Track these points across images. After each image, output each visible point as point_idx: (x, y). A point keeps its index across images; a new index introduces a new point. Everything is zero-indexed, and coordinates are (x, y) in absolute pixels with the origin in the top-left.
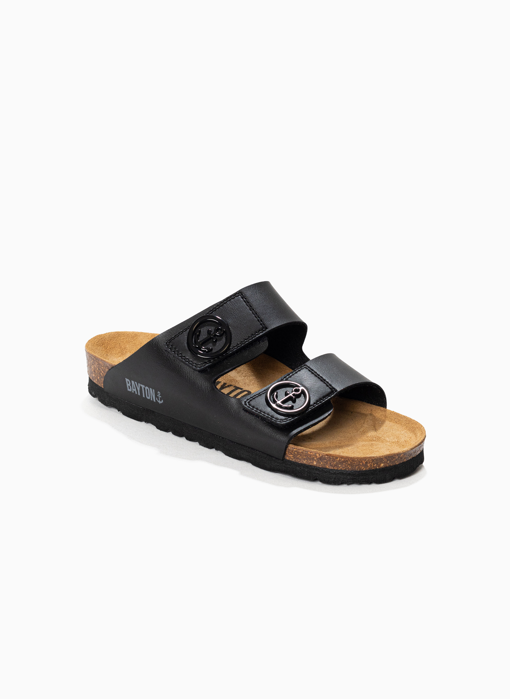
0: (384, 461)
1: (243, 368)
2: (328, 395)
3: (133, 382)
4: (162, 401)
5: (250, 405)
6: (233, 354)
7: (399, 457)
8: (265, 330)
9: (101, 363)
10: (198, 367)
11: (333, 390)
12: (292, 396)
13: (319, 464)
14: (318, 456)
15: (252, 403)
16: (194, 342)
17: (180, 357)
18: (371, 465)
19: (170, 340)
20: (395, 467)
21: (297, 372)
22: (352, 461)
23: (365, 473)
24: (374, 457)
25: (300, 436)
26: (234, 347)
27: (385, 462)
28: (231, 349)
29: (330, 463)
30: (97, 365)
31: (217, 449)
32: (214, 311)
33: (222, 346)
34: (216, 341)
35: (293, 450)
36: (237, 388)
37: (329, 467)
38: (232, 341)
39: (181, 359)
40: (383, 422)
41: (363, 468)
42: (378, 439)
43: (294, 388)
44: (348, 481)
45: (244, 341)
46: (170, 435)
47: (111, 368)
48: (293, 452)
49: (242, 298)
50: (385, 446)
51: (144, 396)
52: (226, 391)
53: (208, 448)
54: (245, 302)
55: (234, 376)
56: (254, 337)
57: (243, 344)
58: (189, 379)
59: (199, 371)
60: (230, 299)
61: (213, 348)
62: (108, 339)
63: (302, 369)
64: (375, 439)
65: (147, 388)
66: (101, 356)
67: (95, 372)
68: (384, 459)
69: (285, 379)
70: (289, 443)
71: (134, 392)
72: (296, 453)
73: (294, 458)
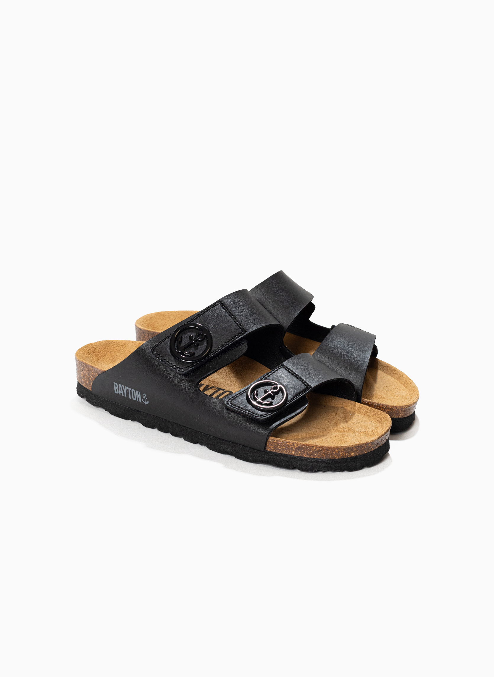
0: (354, 450)
1: (225, 371)
2: (304, 391)
3: (120, 385)
4: (148, 402)
5: (231, 404)
6: (215, 357)
7: (367, 447)
8: (245, 333)
9: (91, 369)
10: (182, 371)
11: (308, 386)
12: (271, 393)
13: (297, 453)
14: (296, 446)
15: (234, 402)
16: (176, 348)
17: (164, 362)
18: (343, 453)
19: (154, 347)
20: (364, 455)
21: (275, 372)
22: (326, 450)
23: (338, 461)
24: (345, 447)
25: (279, 429)
26: (215, 350)
27: (355, 452)
28: (212, 352)
29: (307, 452)
30: (87, 371)
31: (201, 444)
32: (195, 319)
33: (204, 350)
34: (198, 345)
35: (273, 442)
36: (219, 389)
37: (306, 456)
38: (213, 345)
39: (165, 364)
40: (353, 414)
41: (336, 456)
42: (349, 430)
43: (273, 386)
44: (323, 469)
45: (224, 344)
46: (156, 431)
47: (101, 374)
48: (273, 443)
49: (222, 306)
50: (355, 436)
51: (130, 398)
52: (208, 393)
53: (193, 443)
54: (225, 309)
55: (216, 378)
56: (234, 340)
57: (223, 347)
58: (174, 382)
59: (183, 375)
60: (211, 307)
61: (196, 352)
62: (99, 348)
63: (279, 368)
64: (345, 430)
65: (133, 390)
66: (91, 363)
67: (84, 377)
68: (354, 448)
69: (264, 378)
70: (269, 436)
71: (121, 394)
72: (276, 444)
73: (274, 449)
